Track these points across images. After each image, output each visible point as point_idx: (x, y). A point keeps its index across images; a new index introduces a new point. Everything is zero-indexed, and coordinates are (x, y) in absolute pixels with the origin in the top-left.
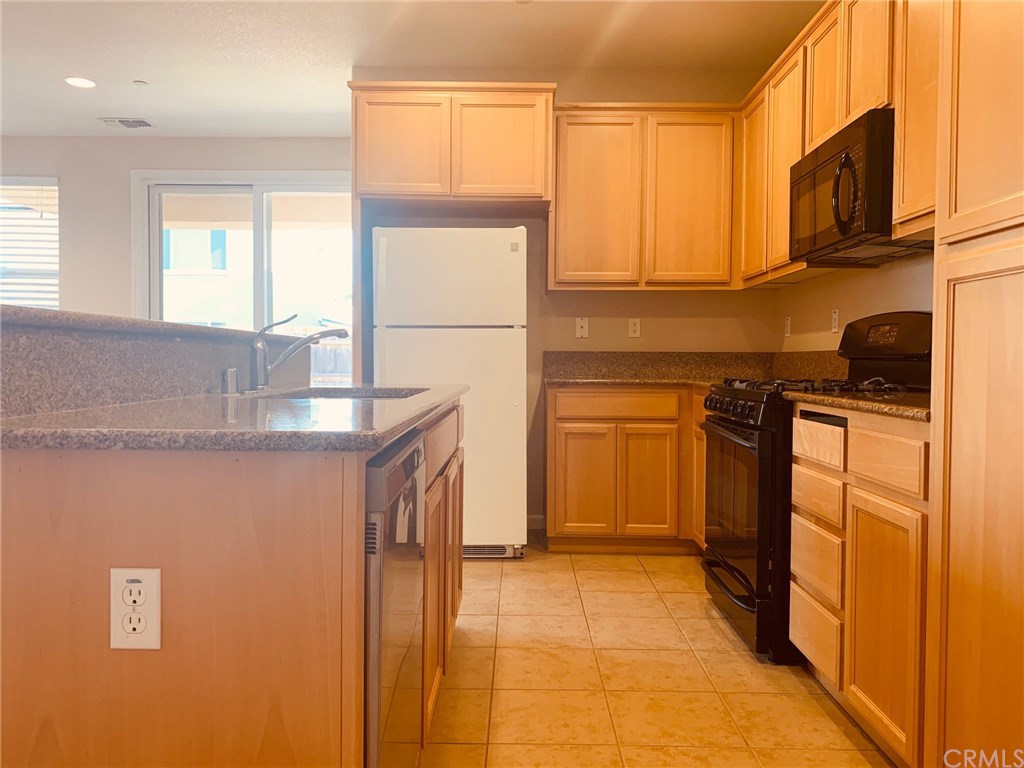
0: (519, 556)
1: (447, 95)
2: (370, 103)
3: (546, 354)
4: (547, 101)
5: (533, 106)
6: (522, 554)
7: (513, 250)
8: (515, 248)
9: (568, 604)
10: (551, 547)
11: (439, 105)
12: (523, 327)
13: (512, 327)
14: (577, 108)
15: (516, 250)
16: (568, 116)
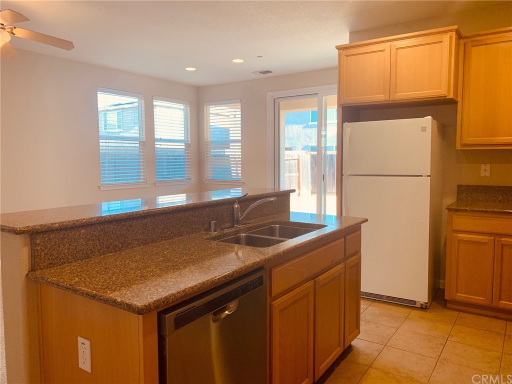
0: (423, 308)
1: (389, 44)
2: (347, 56)
3: (459, 186)
4: (451, 38)
5: (441, 42)
6: (426, 307)
7: (422, 131)
8: (424, 129)
9: (433, 348)
10: (448, 305)
11: (384, 50)
12: (429, 176)
13: (422, 176)
14: (479, 35)
15: (425, 131)
16: (472, 41)
